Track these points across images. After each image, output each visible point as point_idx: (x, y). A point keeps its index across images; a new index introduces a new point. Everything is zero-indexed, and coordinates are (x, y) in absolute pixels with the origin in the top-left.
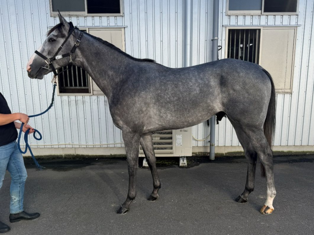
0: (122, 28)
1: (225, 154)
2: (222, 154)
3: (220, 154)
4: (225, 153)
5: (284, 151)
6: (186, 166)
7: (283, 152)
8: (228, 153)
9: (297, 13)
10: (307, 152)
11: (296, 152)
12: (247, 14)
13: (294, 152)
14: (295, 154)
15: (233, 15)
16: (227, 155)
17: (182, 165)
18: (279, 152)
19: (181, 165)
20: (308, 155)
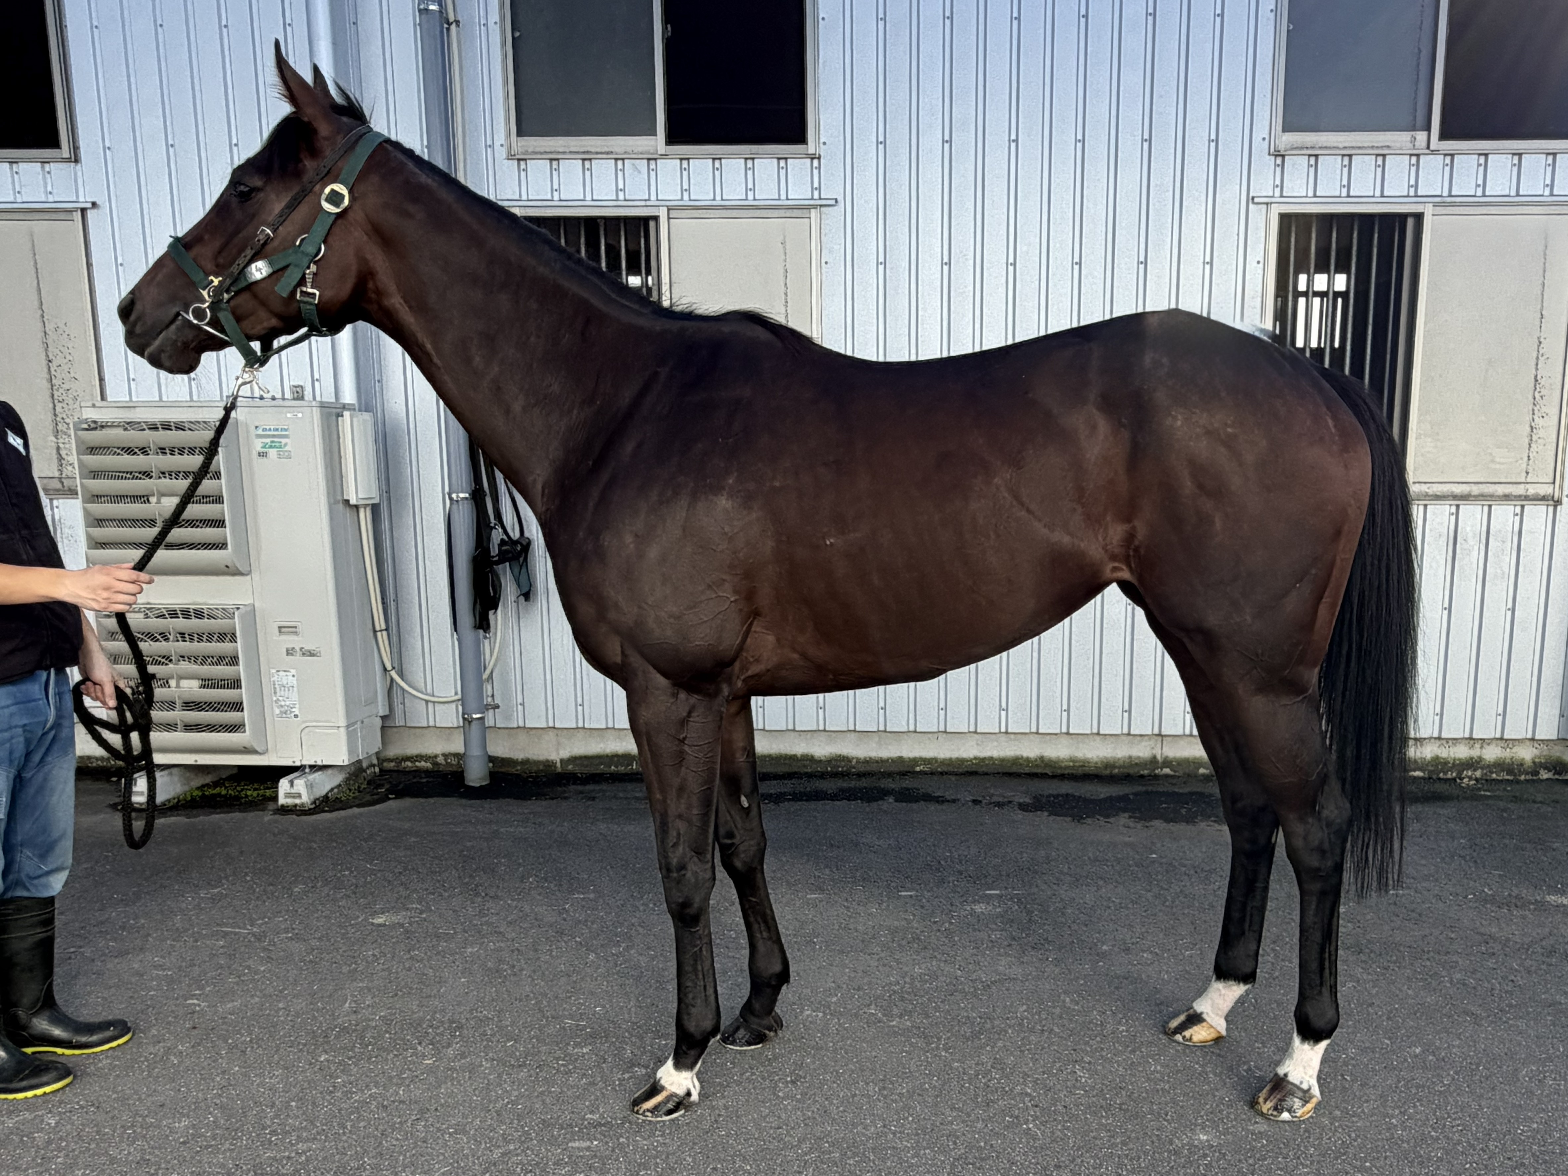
0: (76, 210)
1: (559, 765)
2: (548, 765)
3: (537, 763)
4: (562, 760)
5: (812, 757)
6: (303, 805)
7: (809, 759)
8: (574, 760)
9: (811, 148)
10: (915, 761)
11: (867, 761)
12: (597, 153)
13: (858, 761)
14: (862, 769)
15: (537, 155)
16: (570, 767)
17: (290, 801)
18: (793, 758)
19: (282, 800)
20: (922, 773)
